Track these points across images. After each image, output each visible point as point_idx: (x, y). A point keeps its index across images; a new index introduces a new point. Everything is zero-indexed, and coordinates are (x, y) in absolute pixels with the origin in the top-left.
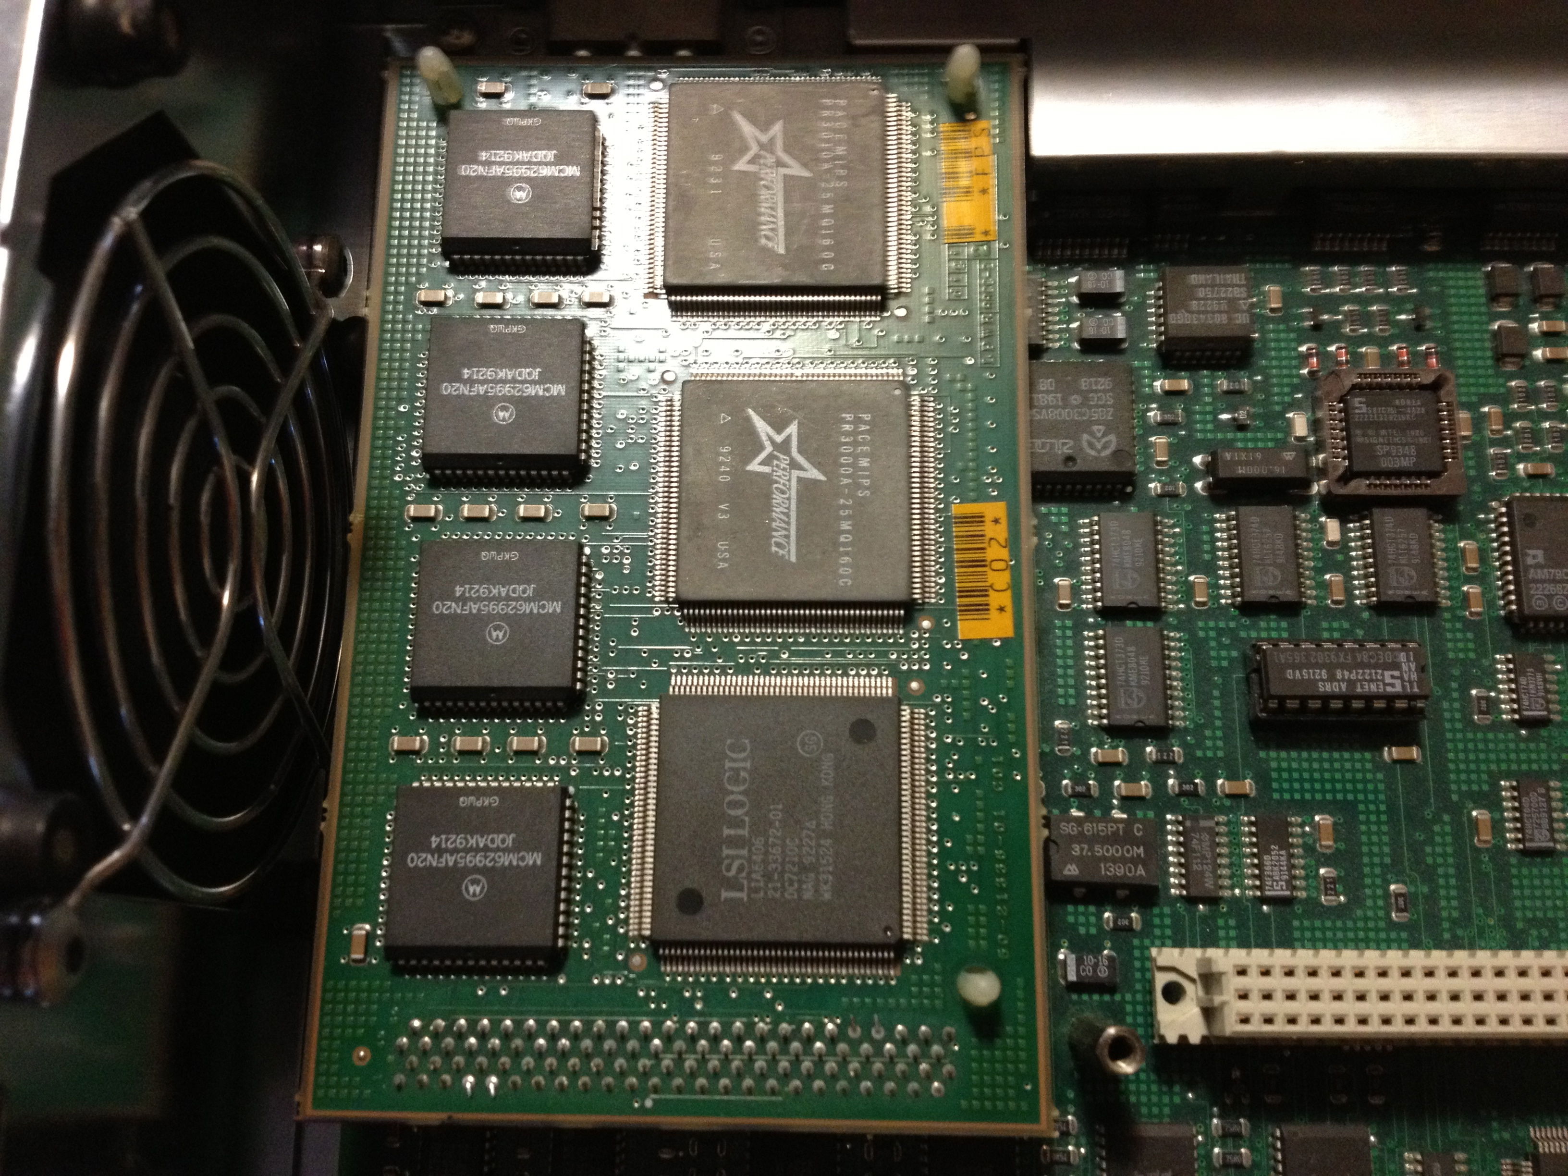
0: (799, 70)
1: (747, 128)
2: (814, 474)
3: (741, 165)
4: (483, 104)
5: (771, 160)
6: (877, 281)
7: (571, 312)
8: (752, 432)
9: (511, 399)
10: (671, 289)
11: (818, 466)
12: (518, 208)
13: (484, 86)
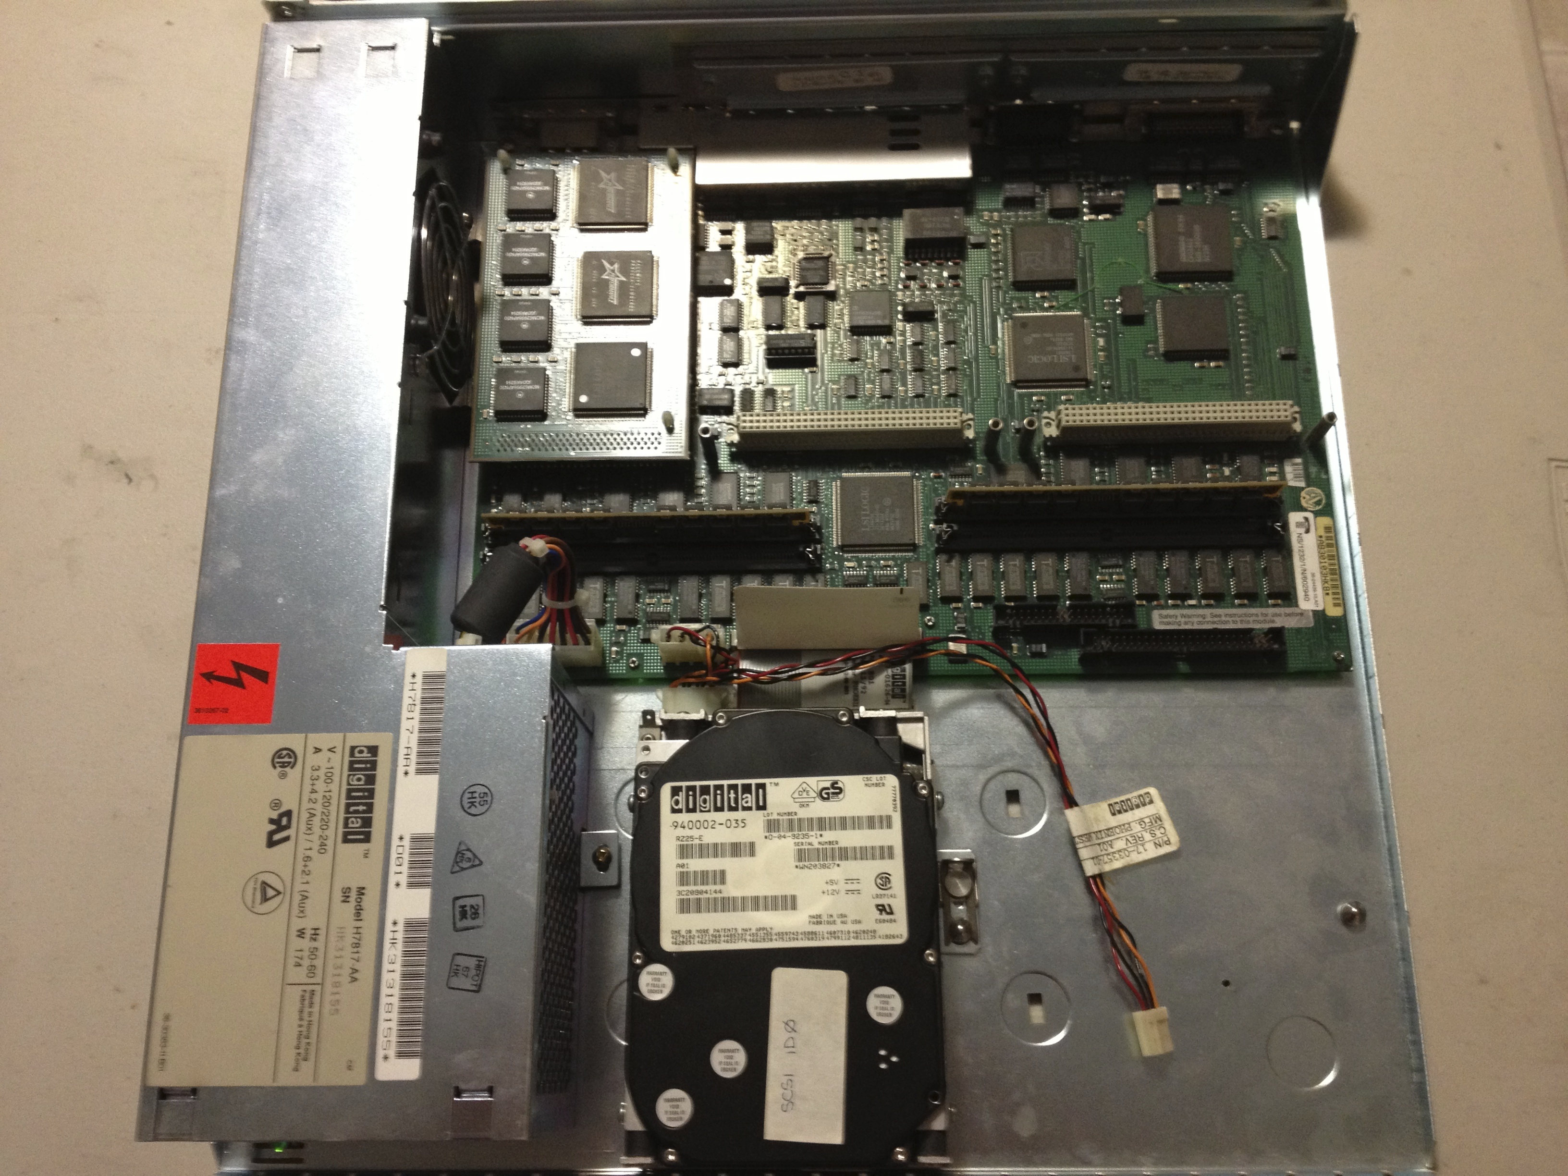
0: (621, 156)
1: (603, 174)
2: (624, 279)
3: (601, 186)
4: (518, 168)
5: (610, 184)
6: (643, 221)
7: (547, 231)
8: (603, 266)
9: (529, 258)
10: (580, 224)
11: (624, 276)
12: (530, 200)
13: (518, 162)
